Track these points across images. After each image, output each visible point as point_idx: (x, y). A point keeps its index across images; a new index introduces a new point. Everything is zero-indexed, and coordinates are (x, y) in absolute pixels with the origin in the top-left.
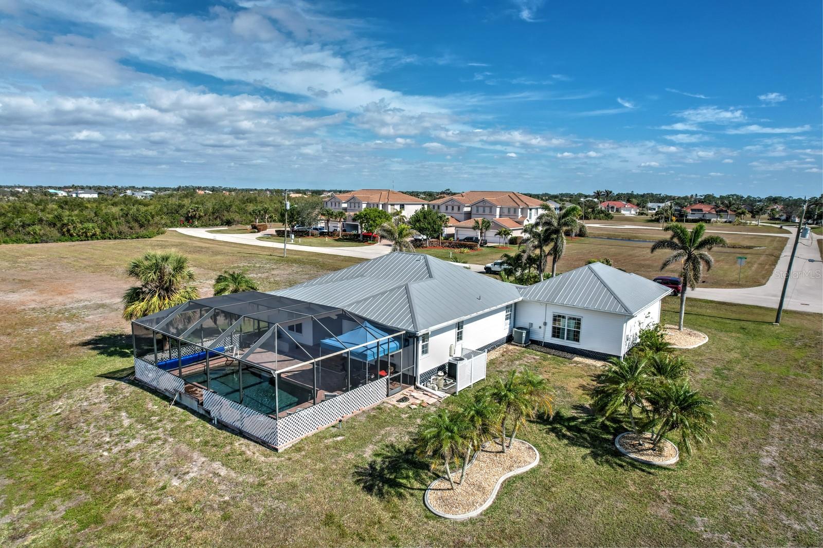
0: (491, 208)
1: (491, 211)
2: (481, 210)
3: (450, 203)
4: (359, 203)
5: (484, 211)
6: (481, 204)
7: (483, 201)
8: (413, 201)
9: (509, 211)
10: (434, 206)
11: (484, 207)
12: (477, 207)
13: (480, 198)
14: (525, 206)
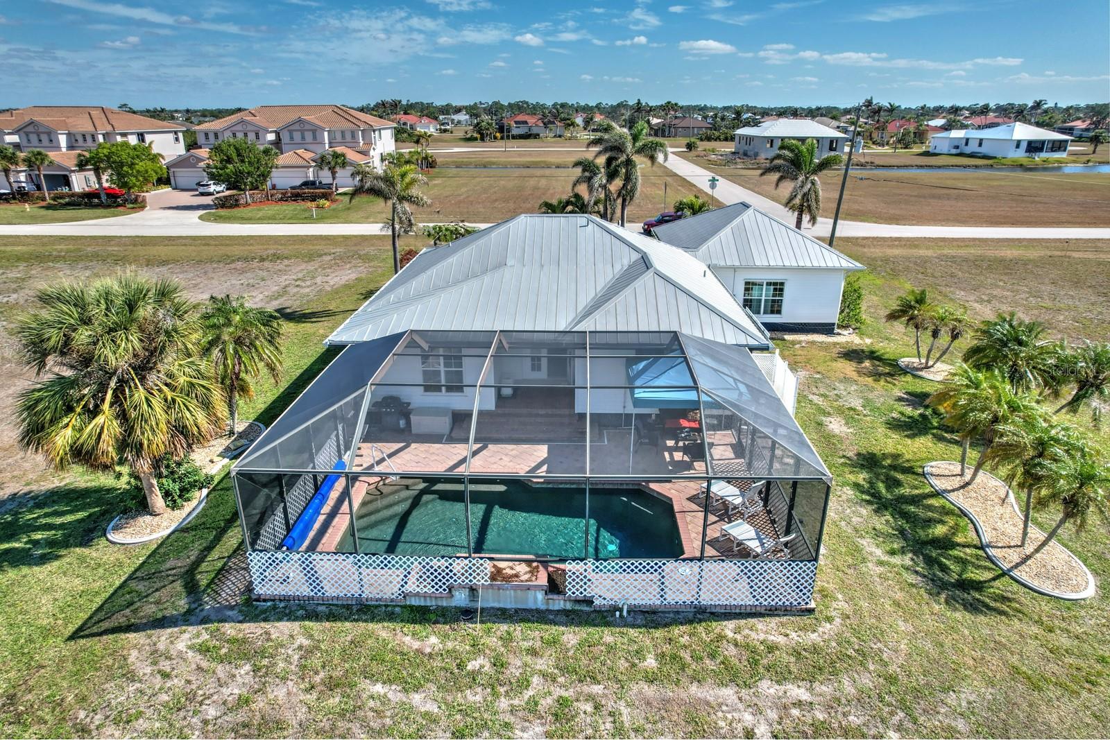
0: (314, 132)
1: (315, 138)
2: (297, 136)
3: (239, 127)
4: (49, 134)
5: (303, 138)
6: (296, 127)
7: (300, 121)
8: (159, 127)
9: (343, 137)
10: (206, 134)
11: (302, 132)
12: (291, 132)
13: (293, 117)
14: (367, 127)
